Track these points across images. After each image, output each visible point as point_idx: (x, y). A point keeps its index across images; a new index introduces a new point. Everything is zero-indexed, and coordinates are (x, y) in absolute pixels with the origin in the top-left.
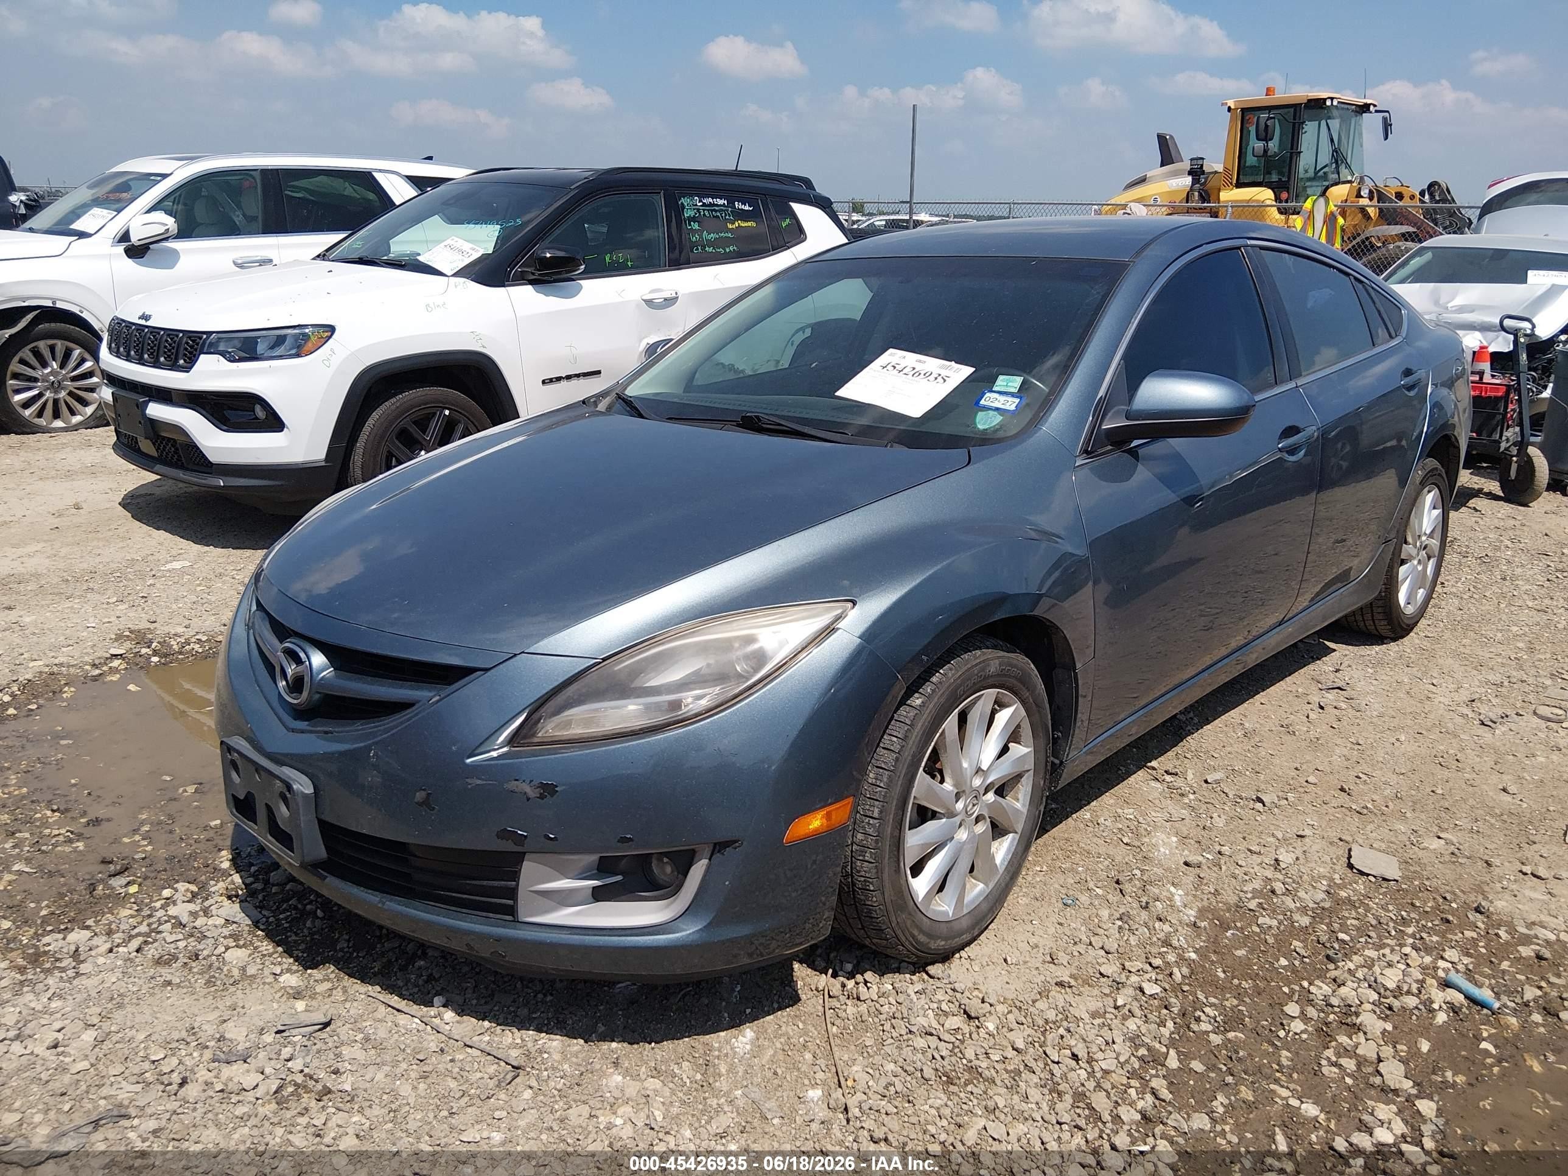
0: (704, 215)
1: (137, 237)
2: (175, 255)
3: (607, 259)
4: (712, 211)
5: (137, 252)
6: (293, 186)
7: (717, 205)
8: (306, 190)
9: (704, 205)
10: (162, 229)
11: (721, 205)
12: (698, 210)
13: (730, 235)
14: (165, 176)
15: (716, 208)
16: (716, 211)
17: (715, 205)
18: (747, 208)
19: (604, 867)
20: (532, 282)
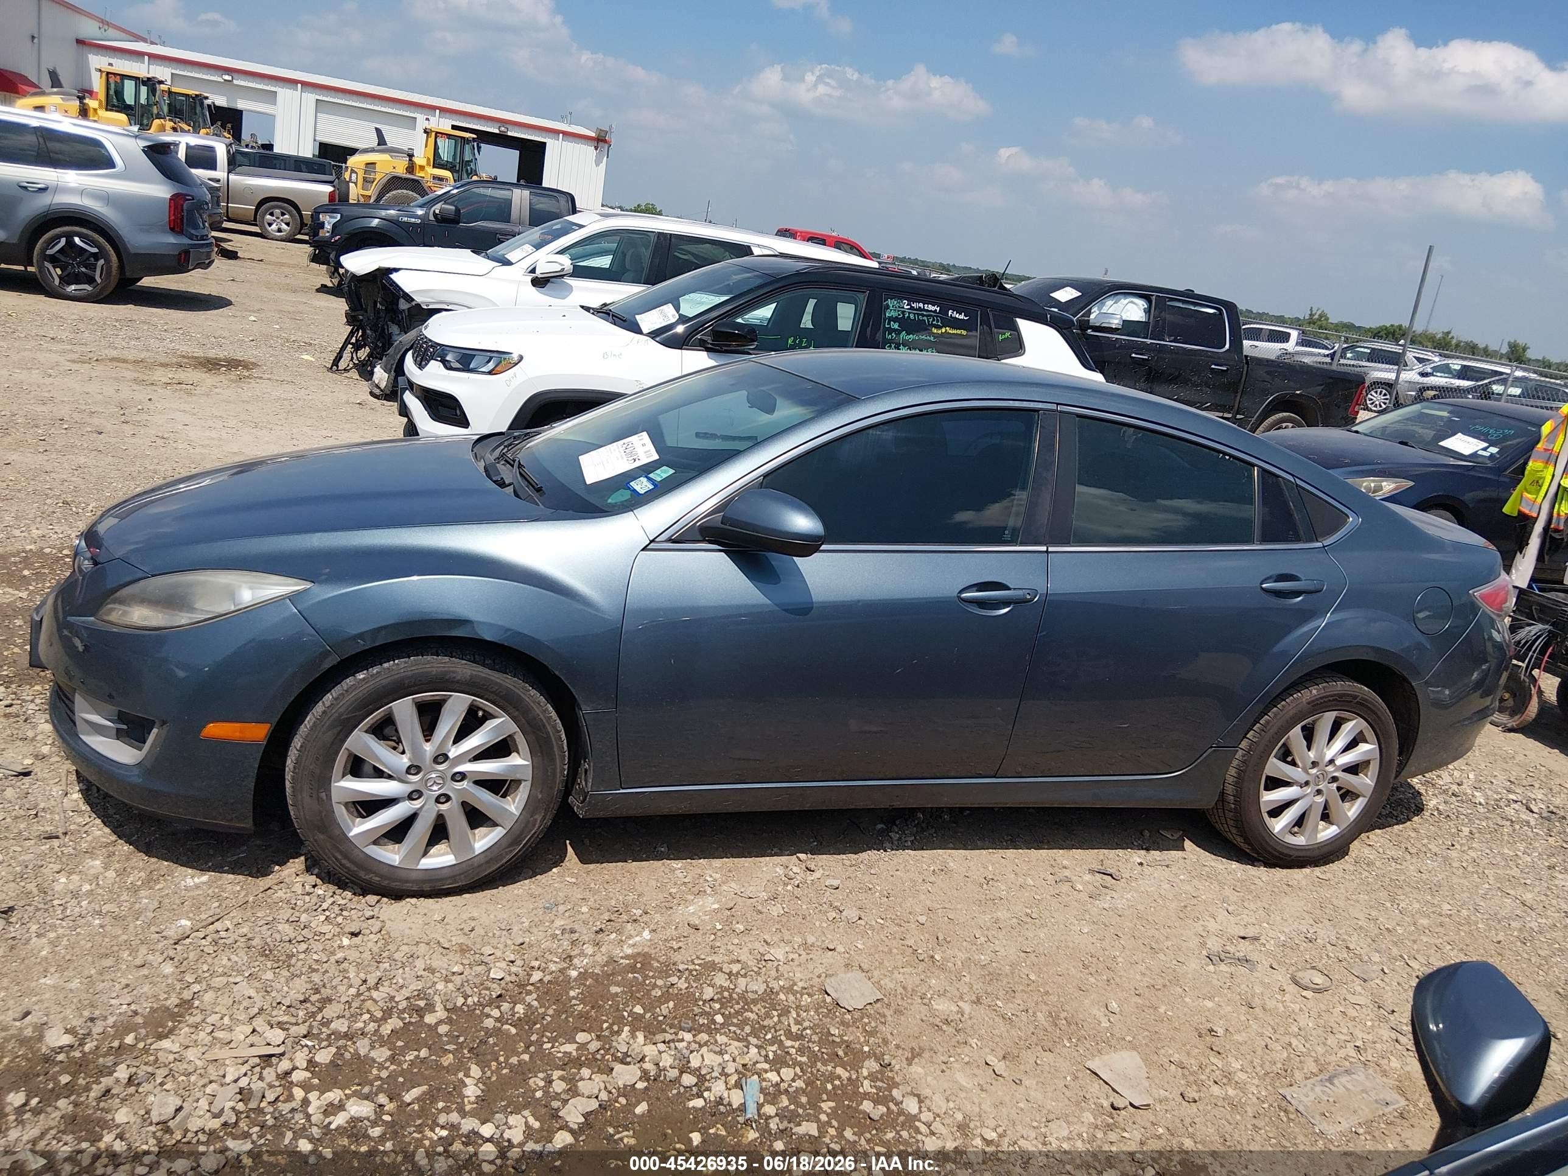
0: (909, 317)
1: (542, 270)
2: (570, 289)
3: (790, 341)
4: (919, 315)
5: (540, 282)
6: (680, 249)
7: (927, 311)
8: (693, 254)
9: (912, 308)
10: (559, 268)
11: (931, 311)
12: (903, 312)
13: (932, 338)
14: (581, 226)
15: (925, 313)
16: (923, 315)
17: (924, 310)
18: (962, 317)
19: (121, 717)
20: (708, 350)
